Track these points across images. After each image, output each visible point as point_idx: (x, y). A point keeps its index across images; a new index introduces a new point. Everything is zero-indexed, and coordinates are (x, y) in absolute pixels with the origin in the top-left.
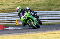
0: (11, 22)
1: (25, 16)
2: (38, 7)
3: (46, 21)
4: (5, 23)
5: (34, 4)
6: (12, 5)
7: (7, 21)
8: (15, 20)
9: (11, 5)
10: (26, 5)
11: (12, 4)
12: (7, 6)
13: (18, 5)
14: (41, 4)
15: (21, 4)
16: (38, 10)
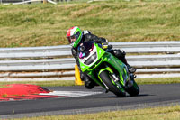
0: (60, 73)
1: (93, 57)
2: (142, 30)
3: (166, 73)
4: (41, 77)
5: (130, 20)
6: (64, 23)
7: (49, 71)
8: (74, 70)
9: (60, 22)
10: (107, 21)
11: (65, 18)
12: (47, 25)
13: (82, 21)
14: (151, 20)
15: (90, 19)
16: (142, 37)
